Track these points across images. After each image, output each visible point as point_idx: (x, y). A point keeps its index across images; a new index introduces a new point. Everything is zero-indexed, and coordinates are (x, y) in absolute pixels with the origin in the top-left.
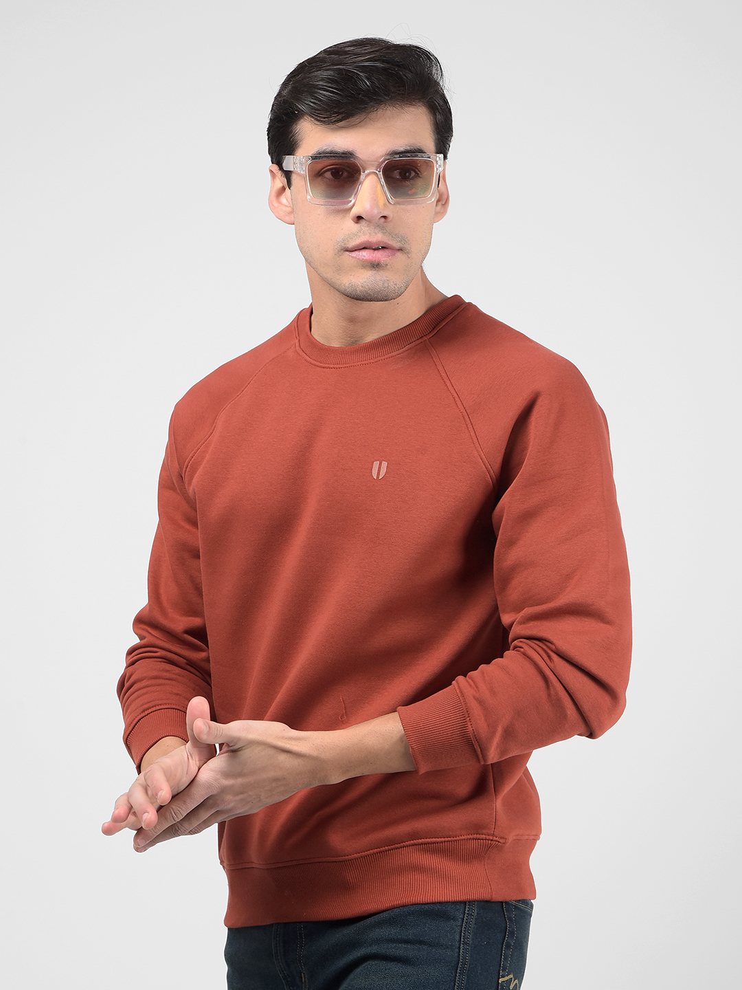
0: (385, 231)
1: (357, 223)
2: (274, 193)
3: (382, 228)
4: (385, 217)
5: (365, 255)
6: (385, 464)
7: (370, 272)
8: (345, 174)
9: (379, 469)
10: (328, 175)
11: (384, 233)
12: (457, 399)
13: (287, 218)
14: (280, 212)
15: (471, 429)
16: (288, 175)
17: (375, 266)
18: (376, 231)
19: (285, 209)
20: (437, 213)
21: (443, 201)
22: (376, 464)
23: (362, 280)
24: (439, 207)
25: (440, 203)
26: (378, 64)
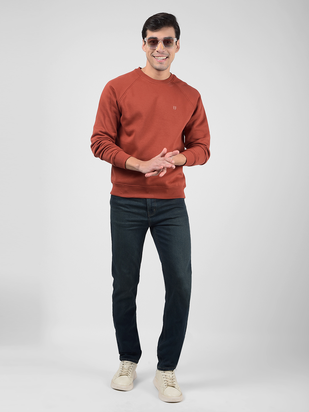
2: (143, 45)
4: (163, 51)
6: (176, 107)
8: (155, 42)
9: (175, 108)
10: (152, 42)
16: (145, 42)
19: (144, 49)
20: (176, 51)
22: (174, 106)
26: (162, 18)
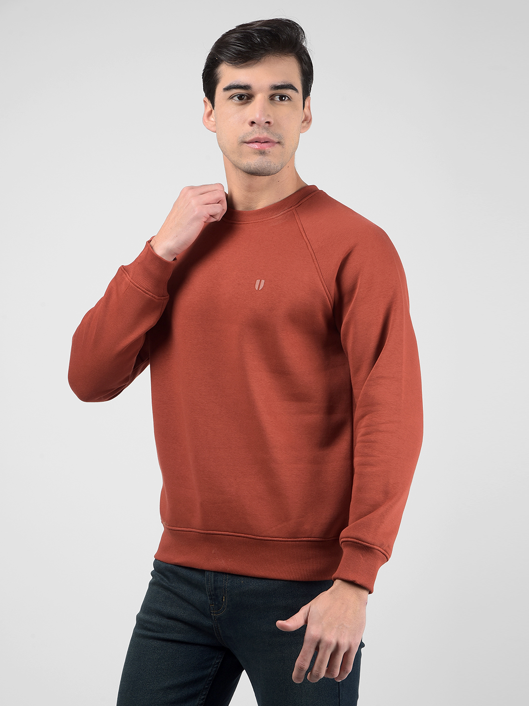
0: (268, 131)
1: (252, 126)
2: (206, 115)
3: (267, 129)
4: (268, 122)
5: (256, 146)
6: (263, 281)
7: (259, 157)
8: (245, 98)
9: (259, 284)
10: (236, 98)
11: (268, 133)
12: (308, 244)
13: (213, 129)
14: (209, 125)
15: (316, 262)
17: (262, 153)
18: (263, 131)
19: (211, 123)
20: (304, 127)
21: (307, 120)
22: (258, 281)
23: (253, 161)
24: (305, 124)
25: (306, 122)
